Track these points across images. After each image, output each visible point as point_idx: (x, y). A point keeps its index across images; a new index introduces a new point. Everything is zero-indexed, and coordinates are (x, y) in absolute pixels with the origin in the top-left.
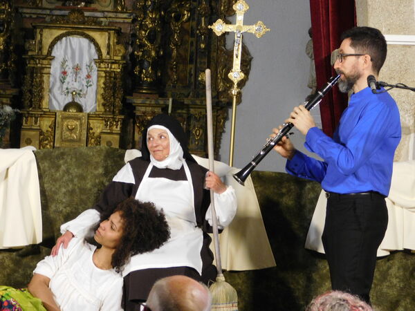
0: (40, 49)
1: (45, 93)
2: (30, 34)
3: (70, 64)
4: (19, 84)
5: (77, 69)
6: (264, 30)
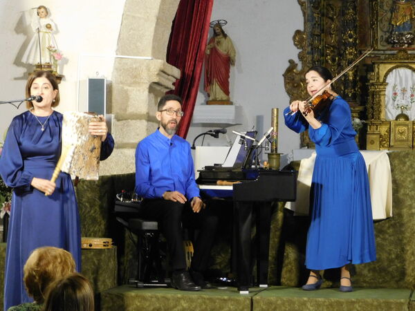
0: (378, 78)
1: (383, 108)
2: (370, 68)
3: (399, 88)
4: (363, 103)
5: (404, 91)
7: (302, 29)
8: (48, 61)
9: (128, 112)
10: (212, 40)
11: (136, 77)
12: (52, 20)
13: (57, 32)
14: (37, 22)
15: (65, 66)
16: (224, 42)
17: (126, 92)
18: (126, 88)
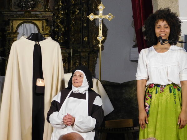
0: (12, 30)
4: (3, 46)
6: (112, 17)
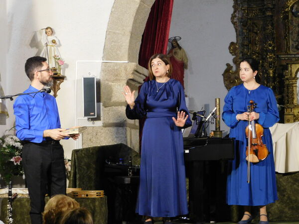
0: (291, 75)
1: (295, 96)
2: (285, 68)
4: (281, 93)
7: (235, 41)
8: (54, 66)
9: (112, 101)
10: (171, 51)
11: (117, 76)
12: (56, 37)
13: (60, 45)
14: (45, 38)
15: (66, 69)
16: (179, 52)
17: (110, 86)
18: (110, 83)
